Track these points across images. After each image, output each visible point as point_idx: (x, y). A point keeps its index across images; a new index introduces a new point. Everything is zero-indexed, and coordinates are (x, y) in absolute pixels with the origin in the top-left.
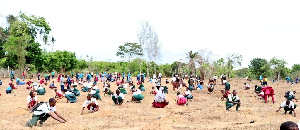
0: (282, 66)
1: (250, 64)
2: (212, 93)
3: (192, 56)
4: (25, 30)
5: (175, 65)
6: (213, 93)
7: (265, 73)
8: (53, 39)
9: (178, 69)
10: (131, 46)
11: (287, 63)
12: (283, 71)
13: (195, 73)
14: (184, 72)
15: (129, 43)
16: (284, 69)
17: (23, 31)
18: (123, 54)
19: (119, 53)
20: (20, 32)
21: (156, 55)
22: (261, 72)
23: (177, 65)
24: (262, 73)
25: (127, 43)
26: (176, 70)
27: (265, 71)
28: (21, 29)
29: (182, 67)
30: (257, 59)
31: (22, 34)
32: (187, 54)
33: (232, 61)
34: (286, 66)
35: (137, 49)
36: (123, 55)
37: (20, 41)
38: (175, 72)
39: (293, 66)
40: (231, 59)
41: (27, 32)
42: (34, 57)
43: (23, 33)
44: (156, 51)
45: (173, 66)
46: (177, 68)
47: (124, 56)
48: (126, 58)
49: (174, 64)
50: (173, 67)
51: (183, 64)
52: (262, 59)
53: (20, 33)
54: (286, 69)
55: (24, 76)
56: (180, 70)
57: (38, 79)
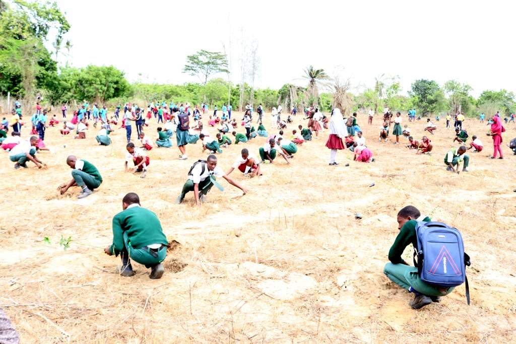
0: (464, 94)
1: (410, 89)
2: (386, 140)
3: (314, 75)
4: (26, 27)
5: (286, 91)
6: (388, 141)
7: (434, 105)
8: (68, 44)
9: (291, 97)
10: (209, 56)
11: (473, 89)
12: (465, 102)
13: (319, 104)
14: (304, 103)
15: (206, 52)
16: (467, 99)
17: (23, 29)
18: (195, 70)
19: (188, 68)
20: (17, 30)
21: (254, 73)
22: (428, 103)
23: (289, 91)
24: (431, 106)
25: (202, 50)
26: (287, 100)
27: (436, 101)
28: (20, 25)
29: (298, 94)
30: (422, 81)
31: (22, 34)
32: (305, 71)
33: (382, 84)
34: (470, 93)
35: (219, 62)
36: (194, 72)
37: (26, 48)
38: (286, 103)
39: (482, 93)
40: (381, 80)
41: (29, 31)
42: (45, 76)
43: (23, 32)
44: (254, 67)
45: (282, 91)
46: (289, 96)
47: (197, 74)
48: (199, 78)
49: (285, 88)
50: (282, 93)
51: (299, 89)
52: (430, 81)
53: (17, 32)
54: (471, 98)
55: (39, 111)
56: (294, 98)
57: (62, 115)
